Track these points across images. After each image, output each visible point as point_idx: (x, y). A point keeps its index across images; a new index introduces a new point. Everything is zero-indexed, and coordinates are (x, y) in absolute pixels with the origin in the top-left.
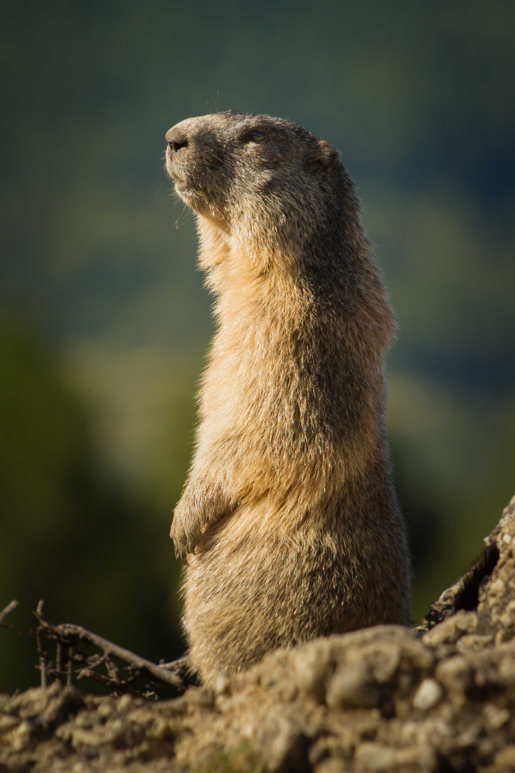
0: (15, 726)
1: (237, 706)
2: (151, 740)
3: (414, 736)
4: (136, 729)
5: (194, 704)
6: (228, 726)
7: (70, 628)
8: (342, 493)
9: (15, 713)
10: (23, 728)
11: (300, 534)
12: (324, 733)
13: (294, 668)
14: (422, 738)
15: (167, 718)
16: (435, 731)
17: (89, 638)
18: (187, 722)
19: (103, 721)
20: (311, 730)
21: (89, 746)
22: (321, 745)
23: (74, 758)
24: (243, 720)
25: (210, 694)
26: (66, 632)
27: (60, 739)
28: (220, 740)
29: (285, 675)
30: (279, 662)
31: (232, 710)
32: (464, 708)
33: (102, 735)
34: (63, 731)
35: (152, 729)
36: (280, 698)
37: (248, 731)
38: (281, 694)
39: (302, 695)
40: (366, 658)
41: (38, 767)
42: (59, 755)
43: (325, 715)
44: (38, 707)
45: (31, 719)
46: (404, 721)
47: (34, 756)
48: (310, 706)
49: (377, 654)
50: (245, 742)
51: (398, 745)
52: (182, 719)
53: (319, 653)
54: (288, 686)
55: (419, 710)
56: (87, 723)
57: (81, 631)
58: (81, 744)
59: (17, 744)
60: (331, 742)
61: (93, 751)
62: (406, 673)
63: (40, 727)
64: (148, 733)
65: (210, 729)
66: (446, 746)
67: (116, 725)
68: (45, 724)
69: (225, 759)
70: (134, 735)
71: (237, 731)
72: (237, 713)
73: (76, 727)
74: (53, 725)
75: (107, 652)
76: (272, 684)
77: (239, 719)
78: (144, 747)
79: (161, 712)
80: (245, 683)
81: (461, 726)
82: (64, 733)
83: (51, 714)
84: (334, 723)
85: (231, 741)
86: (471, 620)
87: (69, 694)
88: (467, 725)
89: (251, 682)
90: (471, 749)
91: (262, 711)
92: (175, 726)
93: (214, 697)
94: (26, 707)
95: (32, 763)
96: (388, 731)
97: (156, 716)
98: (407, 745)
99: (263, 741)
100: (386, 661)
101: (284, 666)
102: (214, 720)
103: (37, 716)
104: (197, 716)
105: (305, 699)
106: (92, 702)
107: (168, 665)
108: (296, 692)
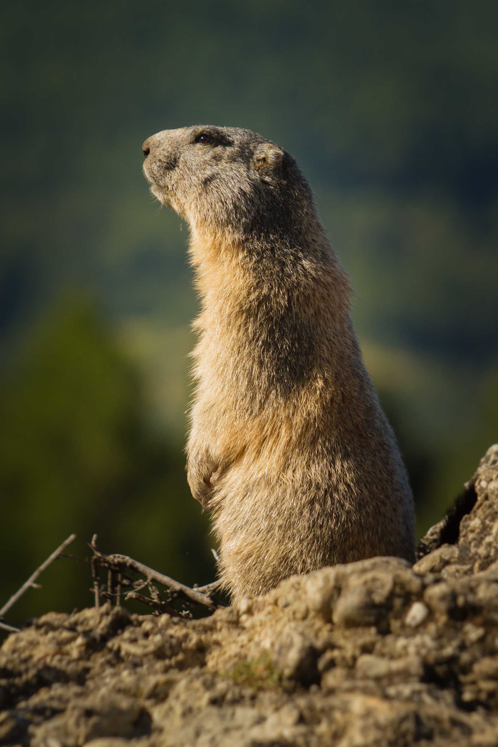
0: (73, 639)
1: (258, 623)
2: (186, 651)
3: (405, 648)
4: (174, 641)
5: (221, 620)
6: (250, 640)
7: (119, 557)
9: (72, 628)
10: (80, 641)
12: (330, 646)
13: (306, 593)
14: (412, 650)
15: (199, 633)
16: (423, 645)
17: (135, 566)
18: (216, 636)
19: (146, 635)
20: (319, 644)
21: (134, 655)
22: (328, 655)
23: (122, 666)
24: (263, 635)
25: (235, 613)
26: (116, 560)
27: (110, 650)
28: (244, 651)
29: (298, 598)
30: (293, 586)
31: (253, 627)
33: (145, 647)
34: (114, 643)
35: (188, 641)
36: (294, 617)
37: (266, 644)
38: (294, 613)
39: (312, 614)
40: (365, 583)
41: (92, 672)
42: (110, 664)
43: (331, 631)
44: (92, 623)
45: (86, 633)
46: (398, 636)
47: (90, 664)
48: (319, 623)
49: (374, 580)
50: (265, 653)
51: (392, 657)
52: (212, 634)
53: (326, 579)
54: (300, 607)
55: (410, 626)
56: (133, 637)
57: (128, 560)
58: (128, 654)
59: (75, 654)
60: (336, 653)
61: (138, 660)
62: (399, 596)
63: (94, 639)
64: (184, 645)
65: (235, 642)
66: (431, 659)
67: (158, 638)
68: (98, 637)
69: (248, 667)
70: (171, 647)
71: (258, 644)
72: (258, 629)
73: (124, 640)
74: (105, 639)
75: (150, 578)
76: (286, 606)
77: (260, 634)
78: (180, 657)
79: (194, 628)
80: (264, 605)
81: (444, 641)
82: (113, 645)
83: (103, 629)
84: (339, 638)
85: (253, 653)
86: (453, 552)
87: (118, 613)
88: (450, 640)
89: (270, 604)
90: (453, 660)
91: (279, 627)
92: (206, 639)
93: (238, 616)
94: (82, 623)
95: (87, 670)
96: (384, 645)
97: (191, 631)
98: (400, 656)
99: (280, 652)
100: (383, 586)
101: (297, 590)
102: (239, 635)
103: (91, 631)
104: (225, 631)
105: (314, 617)
106: (137, 620)
107: (201, 589)
108: (307, 612)
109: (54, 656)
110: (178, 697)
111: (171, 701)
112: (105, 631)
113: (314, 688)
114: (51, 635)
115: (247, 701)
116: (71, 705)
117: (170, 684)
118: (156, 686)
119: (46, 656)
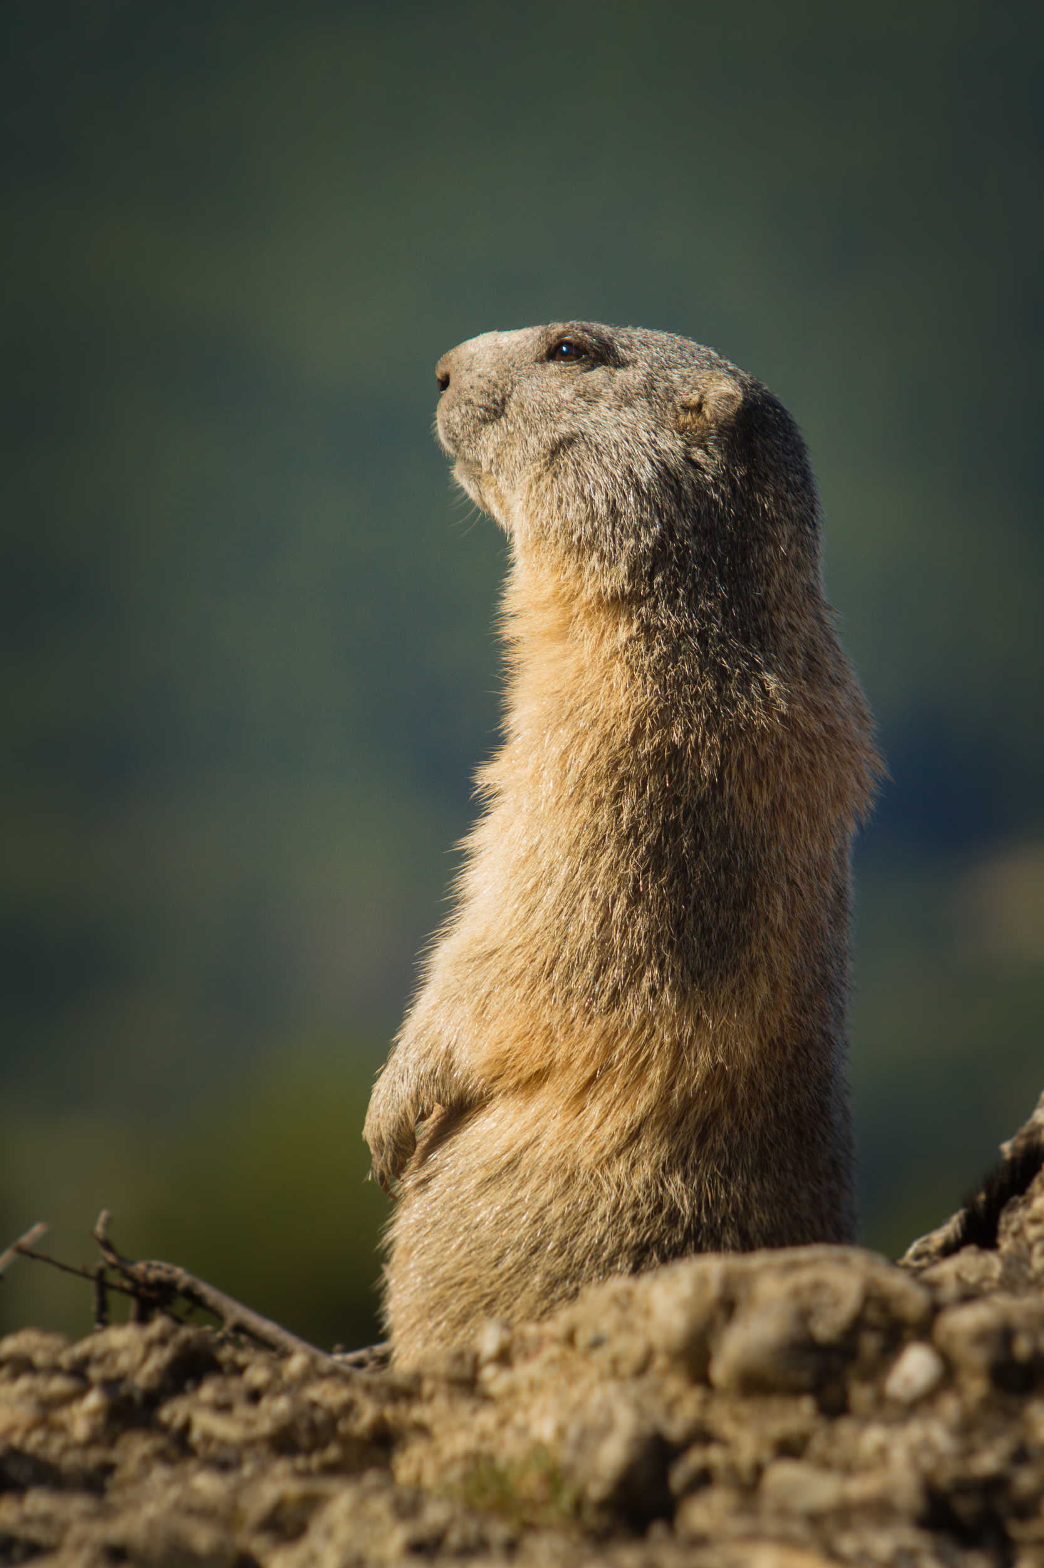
0: (80, 1394)
1: (524, 1384)
2: (346, 1441)
3: (883, 1452)
4: (319, 1416)
5: (435, 1377)
6: (503, 1423)
7: (159, 1268)
8: (712, 1100)
9: (79, 1371)
10: (93, 1400)
11: (620, 1168)
12: (702, 1436)
13: (648, 1313)
14: (899, 1455)
15: (380, 1401)
16: (927, 1445)
17: (196, 1292)
18: (420, 1413)
19: (255, 1396)
20: (676, 1429)
21: (223, 1443)
22: (695, 1459)
23: (192, 1465)
24: (535, 1411)
25: (468, 1359)
26: (152, 1275)
27: (164, 1429)
28: (485, 1447)
29: (626, 1327)
30: (615, 1299)
31: (512, 1392)
32: (986, 1403)
33: (250, 1423)
34: (173, 1412)
35: (352, 1419)
36: (614, 1370)
37: (545, 1429)
38: (615, 1362)
39: (660, 1362)
40: (796, 1293)
41: (118, 1475)
42: (162, 1456)
43: (705, 1403)
44: (124, 1361)
45: (110, 1385)
46: (866, 1421)
47: (115, 1456)
48: (674, 1385)
49: (817, 1286)
50: (538, 1447)
51: (848, 1469)
52: (409, 1406)
53: (701, 1281)
54: (631, 1347)
55: (896, 1402)
56: (222, 1398)
57: (182, 1276)
58: (208, 1438)
59: (80, 1429)
60: (715, 1455)
61: (229, 1454)
62: (874, 1328)
63: (129, 1399)
64: (341, 1427)
65: (463, 1427)
66: (945, 1478)
67: (281, 1405)
68: (138, 1397)
69: (500, 1478)
70: (313, 1428)
71: (523, 1431)
72: (524, 1397)
73: (200, 1405)
74: (154, 1398)
75: (230, 1321)
76: (597, 1343)
77: (526, 1409)
78: (333, 1453)
79: (368, 1388)
80: (540, 1343)
81: (978, 1438)
82: (174, 1415)
83: (150, 1377)
84: (722, 1419)
85: (511, 1448)
86: (989, 1267)
87: (188, 1341)
88: (991, 1437)
89: (555, 1340)
90: (996, 1484)
91: (575, 1394)
92: (395, 1418)
93: (476, 1366)
94: (101, 1360)
95: (108, 1469)
96: (832, 1440)
97: (359, 1396)
98: (867, 1468)
99: (580, 1445)
100: (837, 1303)
101: (624, 1309)
102: (475, 1411)
103: (121, 1379)
104: (440, 1403)
105: (666, 1372)
106: (232, 1362)
107: (352, 1357)
108: (649, 1356)
109: (28, 1432)
110: (329, 1533)
111: (315, 1540)
112: (156, 1382)
113: (658, 1530)
114: (24, 1383)
115: (497, 1551)
116: (71, 1538)
117: (312, 1503)
118: (279, 1505)
119: (11, 1429)
